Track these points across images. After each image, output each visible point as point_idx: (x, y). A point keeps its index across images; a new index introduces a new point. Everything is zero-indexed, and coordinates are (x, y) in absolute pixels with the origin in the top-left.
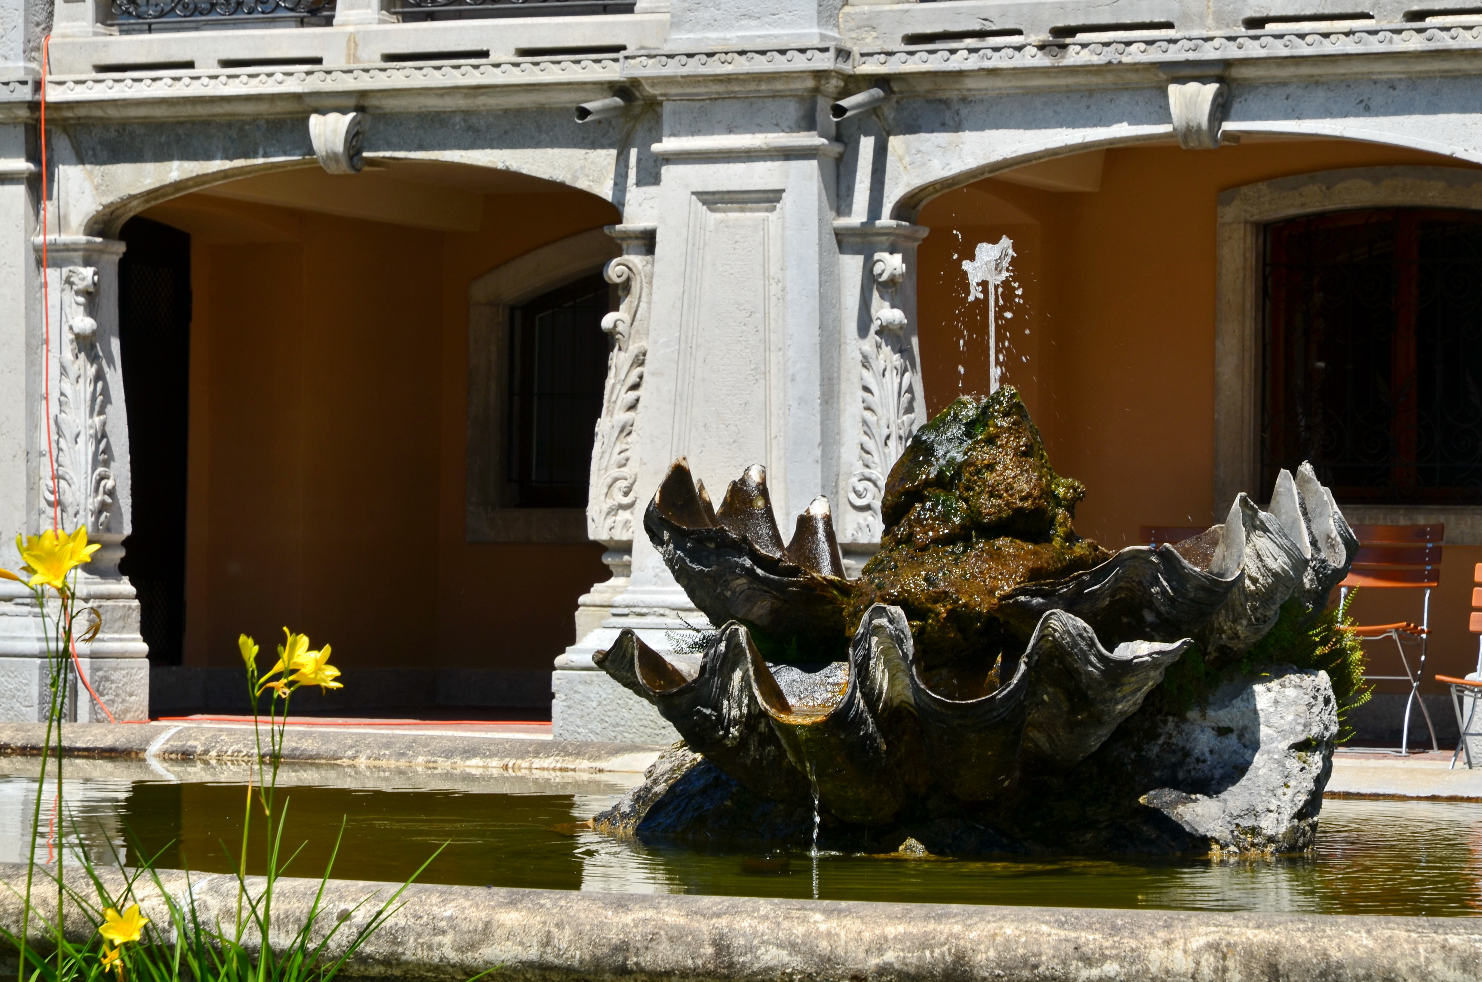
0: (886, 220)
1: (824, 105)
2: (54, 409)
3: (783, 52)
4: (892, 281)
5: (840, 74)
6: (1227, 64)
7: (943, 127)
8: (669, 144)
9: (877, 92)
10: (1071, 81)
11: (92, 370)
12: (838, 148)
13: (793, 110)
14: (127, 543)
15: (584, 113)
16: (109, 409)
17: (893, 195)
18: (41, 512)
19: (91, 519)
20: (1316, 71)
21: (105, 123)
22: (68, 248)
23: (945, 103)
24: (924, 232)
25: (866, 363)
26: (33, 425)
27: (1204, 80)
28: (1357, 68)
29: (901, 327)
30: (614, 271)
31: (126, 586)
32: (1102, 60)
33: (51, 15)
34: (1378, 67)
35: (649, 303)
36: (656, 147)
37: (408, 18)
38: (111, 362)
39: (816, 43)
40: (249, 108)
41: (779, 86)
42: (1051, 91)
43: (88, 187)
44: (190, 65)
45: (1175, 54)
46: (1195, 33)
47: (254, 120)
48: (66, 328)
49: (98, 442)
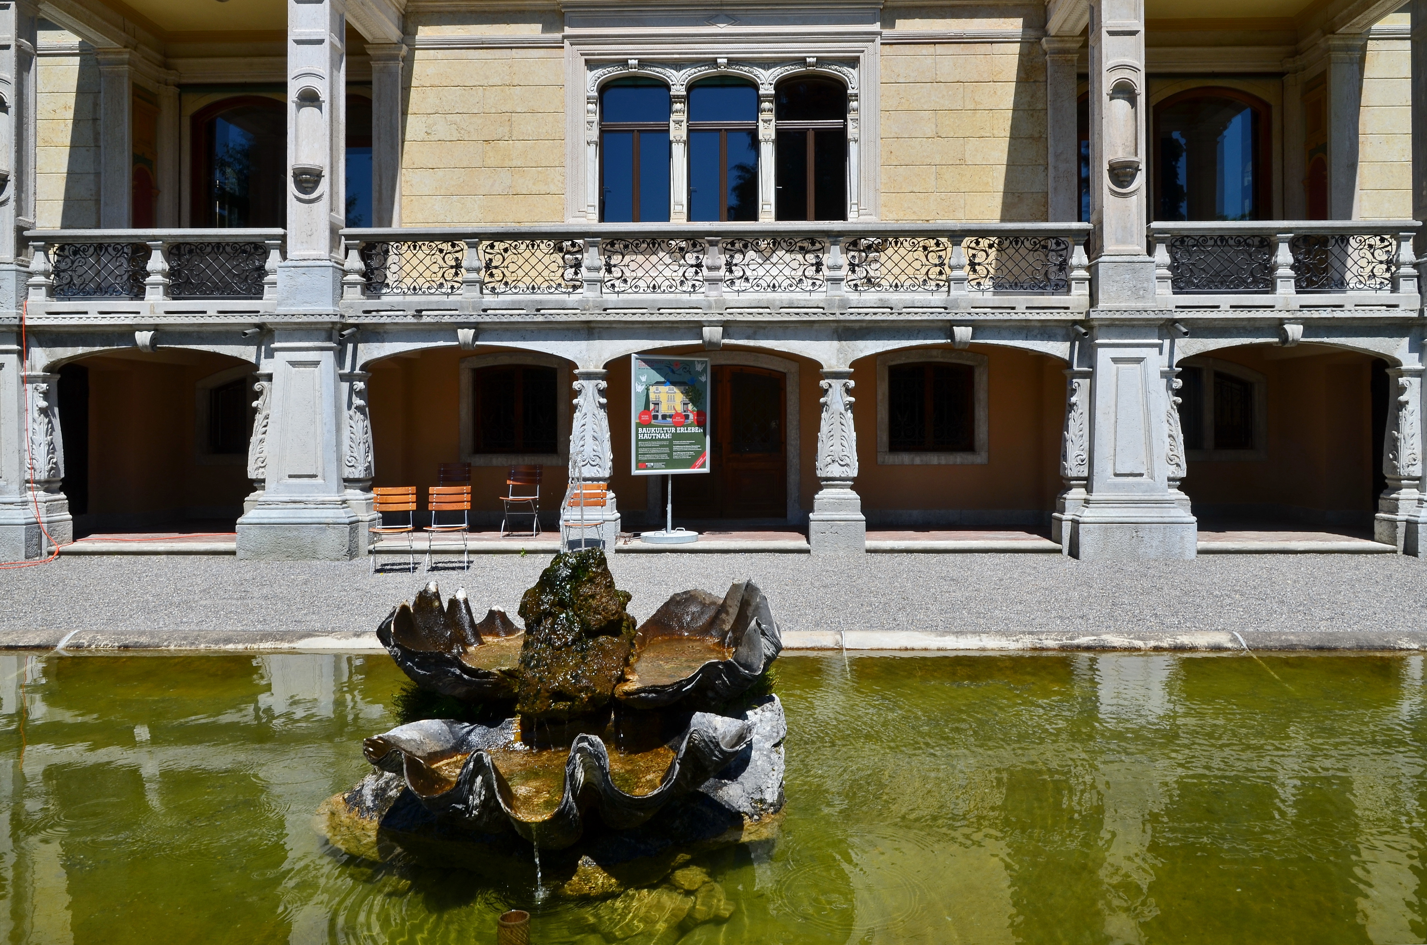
0: (357, 371)
1: (335, 333)
2: (30, 434)
3: (320, 315)
4: (360, 390)
5: (341, 323)
6: (478, 323)
7: (378, 341)
8: (277, 345)
9: (354, 329)
10: (423, 327)
11: (47, 420)
12: (340, 347)
13: (324, 334)
14: (62, 480)
15: (245, 334)
16: (54, 433)
17: (360, 362)
18: (25, 471)
19: (47, 474)
20: (507, 326)
21: (51, 333)
22: (35, 377)
23: (379, 333)
24: (370, 374)
25: (351, 418)
26: (21, 440)
27: (470, 328)
28: (521, 326)
29: (363, 406)
30: (257, 387)
31: (62, 496)
32: (435, 321)
33: (27, 293)
34: (528, 326)
35: (270, 398)
36: (272, 346)
37: (174, 299)
38: (54, 415)
39: (332, 312)
40: (111, 329)
41: (318, 326)
42: (416, 330)
43: (44, 355)
44: (86, 313)
45: (459, 320)
46: (467, 313)
47: (113, 333)
48: (35, 405)
49: (49, 446)
